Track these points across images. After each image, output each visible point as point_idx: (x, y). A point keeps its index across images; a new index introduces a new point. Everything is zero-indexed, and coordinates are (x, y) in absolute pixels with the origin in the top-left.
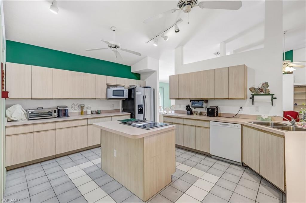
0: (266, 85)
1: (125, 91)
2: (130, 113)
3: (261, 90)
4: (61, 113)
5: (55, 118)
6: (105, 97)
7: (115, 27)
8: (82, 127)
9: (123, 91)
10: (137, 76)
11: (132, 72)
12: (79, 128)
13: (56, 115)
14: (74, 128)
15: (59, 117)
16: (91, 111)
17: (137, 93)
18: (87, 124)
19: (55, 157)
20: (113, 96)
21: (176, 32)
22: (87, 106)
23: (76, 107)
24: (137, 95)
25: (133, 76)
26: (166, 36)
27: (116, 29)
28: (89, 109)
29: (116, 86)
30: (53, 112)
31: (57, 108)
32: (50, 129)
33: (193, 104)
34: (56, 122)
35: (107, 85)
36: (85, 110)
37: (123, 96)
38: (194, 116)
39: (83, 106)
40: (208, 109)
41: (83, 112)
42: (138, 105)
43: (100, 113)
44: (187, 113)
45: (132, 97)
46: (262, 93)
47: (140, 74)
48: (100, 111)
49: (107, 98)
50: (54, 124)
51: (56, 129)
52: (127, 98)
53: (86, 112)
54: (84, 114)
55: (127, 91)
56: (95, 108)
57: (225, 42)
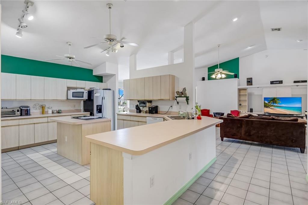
0: (185, 89)
1: (84, 93)
2: (89, 113)
3: (182, 93)
4: (24, 113)
5: (18, 116)
6: (65, 98)
7: (71, 42)
8: (42, 124)
9: (82, 93)
10: (100, 79)
11: (93, 75)
12: (39, 124)
13: (19, 114)
14: (35, 125)
15: (21, 115)
16: (52, 111)
17: (95, 95)
18: (47, 121)
19: (18, 149)
20: (73, 97)
21: (121, 47)
22: (48, 106)
23: (37, 107)
24: (96, 96)
25: (96, 79)
26: (115, 49)
27: (71, 44)
28: (50, 109)
29: (76, 88)
30: (17, 111)
31: (20, 108)
32: (14, 124)
33: (140, 104)
34: (19, 119)
35: (67, 87)
36: (46, 110)
37: (83, 97)
38: (142, 114)
39: (44, 106)
40: (149, 108)
41: (45, 112)
42: (97, 106)
43: (61, 113)
44: (137, 111)
45: (92, 98)
46: (183, 96)
47: (102, 77)
48: (61, 110)
49: (67, 99)
50: (18, 121)
51: (19, 125)
52: (87, 99)
53: (48, 112)
54: (46, 114)
55: (86, 93)
56: (56, 108)
57: (173, 52)
